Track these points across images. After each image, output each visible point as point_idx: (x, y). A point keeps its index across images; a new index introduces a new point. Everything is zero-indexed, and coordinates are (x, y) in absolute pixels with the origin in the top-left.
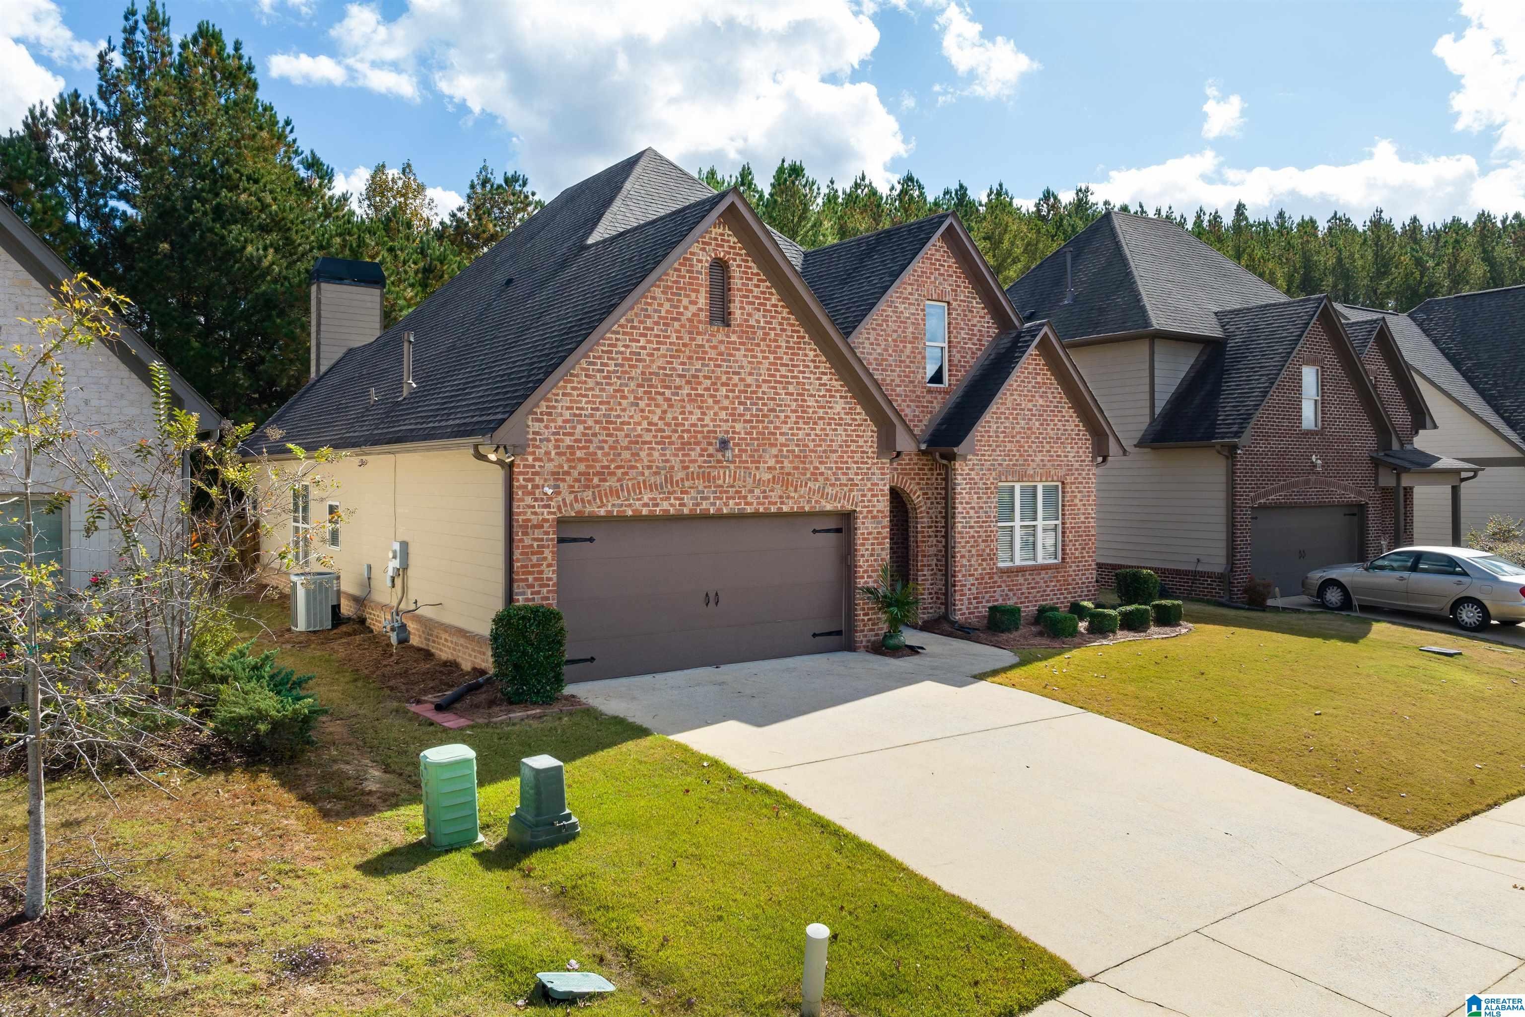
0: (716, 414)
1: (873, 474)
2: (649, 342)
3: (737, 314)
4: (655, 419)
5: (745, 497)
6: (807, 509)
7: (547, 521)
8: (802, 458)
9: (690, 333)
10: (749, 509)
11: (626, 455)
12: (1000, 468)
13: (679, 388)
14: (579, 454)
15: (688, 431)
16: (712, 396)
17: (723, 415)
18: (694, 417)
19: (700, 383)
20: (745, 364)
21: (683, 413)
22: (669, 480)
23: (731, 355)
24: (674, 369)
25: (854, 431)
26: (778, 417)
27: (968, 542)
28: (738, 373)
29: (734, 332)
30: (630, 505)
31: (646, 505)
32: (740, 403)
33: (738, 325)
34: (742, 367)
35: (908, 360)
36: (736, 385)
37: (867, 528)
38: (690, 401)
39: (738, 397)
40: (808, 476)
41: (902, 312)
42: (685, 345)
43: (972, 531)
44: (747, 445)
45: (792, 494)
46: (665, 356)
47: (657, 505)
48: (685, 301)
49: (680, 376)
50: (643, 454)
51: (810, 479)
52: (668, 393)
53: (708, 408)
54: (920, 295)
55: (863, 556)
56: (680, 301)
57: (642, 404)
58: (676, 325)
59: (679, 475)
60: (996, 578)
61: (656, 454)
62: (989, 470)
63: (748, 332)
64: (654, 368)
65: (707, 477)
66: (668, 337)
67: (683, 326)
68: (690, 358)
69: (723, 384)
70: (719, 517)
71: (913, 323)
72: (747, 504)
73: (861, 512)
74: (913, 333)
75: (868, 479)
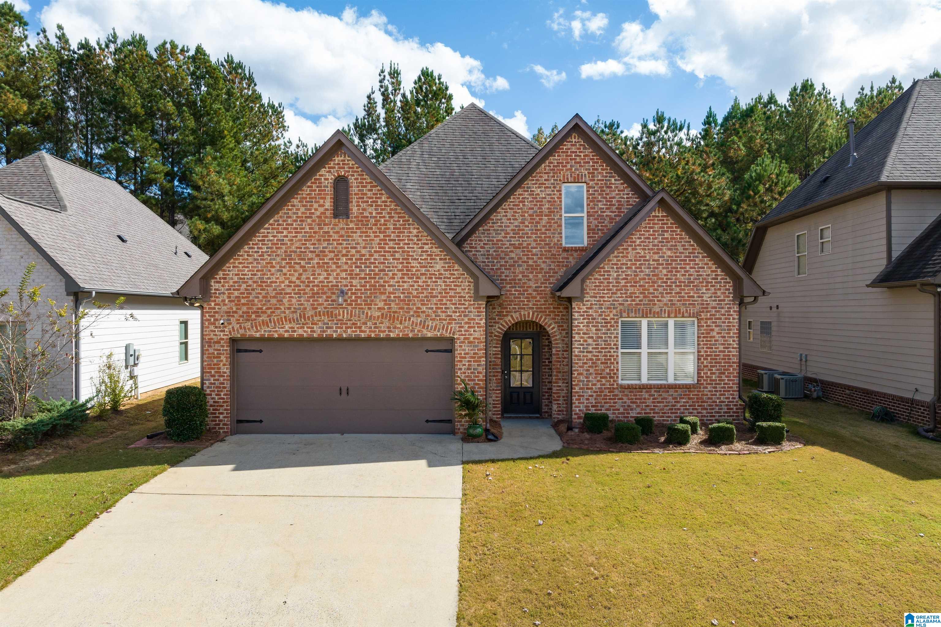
0: (337, 275)
1: (471, 312)
2: (289, 232)
3: (354, 210)
4: (294, 279)
5: (360, 327)
6: (411, 335)
7: (223, 339)
8: (407, 301)
9: (319, 225)
10: (363, 335)
11: (274, 301)
12: (621, 307)
13: (312, 259)
14: (243, 301)
15: (318, 286)
16: (335, 263)
17: (344, 275)
18: (322, 277)
19: (326, 256)
20: (360, 241)
21: (314, 275)
22: (303, 316)
23: (349, 236)
24: (308, 248)
25: (453, 282)
26: (387, 275)
27: (586, 363)
28: (355, 248)
29: (351, 222)
30: (276, 331)
31: (287, 331)
32: (356, 267)
33: (355, 217)
34: (358, 244)
35: (543, 229)
36: (353, 255)
37: (464, 350)
38: (318, 267)
39: (355, 263)
40: (412, 313)
41: (538, 194)
42: (315, 233)
43: (590, 355)
44: (362, 293)
45: (399, 326)
46: (301, 240)
47: (295, 331)
48: (316, 205)
49: (311, 252)
50: (285, 301)
51: (413, 316)
52: (303, 263)
53: (332, 271)
54: (555, 180)
55: (460, 369)
56: (312, 206)
57: (285, 271)
58: (309, 220)
59: (310, 313)
60: (616, 392)
61: (294, 301)
62: (608, 308)
63: (363, 221)
64: (293, 248)
65: (330, 314)
66: (303, 229)
67: (313, 221)
68: (319, 240)
69: (343, 256)
70: (340, 340)
71: (549, 202)
72: (361, 331)
73: (458, 339)
74: (548, 208)
75: (465, 316)
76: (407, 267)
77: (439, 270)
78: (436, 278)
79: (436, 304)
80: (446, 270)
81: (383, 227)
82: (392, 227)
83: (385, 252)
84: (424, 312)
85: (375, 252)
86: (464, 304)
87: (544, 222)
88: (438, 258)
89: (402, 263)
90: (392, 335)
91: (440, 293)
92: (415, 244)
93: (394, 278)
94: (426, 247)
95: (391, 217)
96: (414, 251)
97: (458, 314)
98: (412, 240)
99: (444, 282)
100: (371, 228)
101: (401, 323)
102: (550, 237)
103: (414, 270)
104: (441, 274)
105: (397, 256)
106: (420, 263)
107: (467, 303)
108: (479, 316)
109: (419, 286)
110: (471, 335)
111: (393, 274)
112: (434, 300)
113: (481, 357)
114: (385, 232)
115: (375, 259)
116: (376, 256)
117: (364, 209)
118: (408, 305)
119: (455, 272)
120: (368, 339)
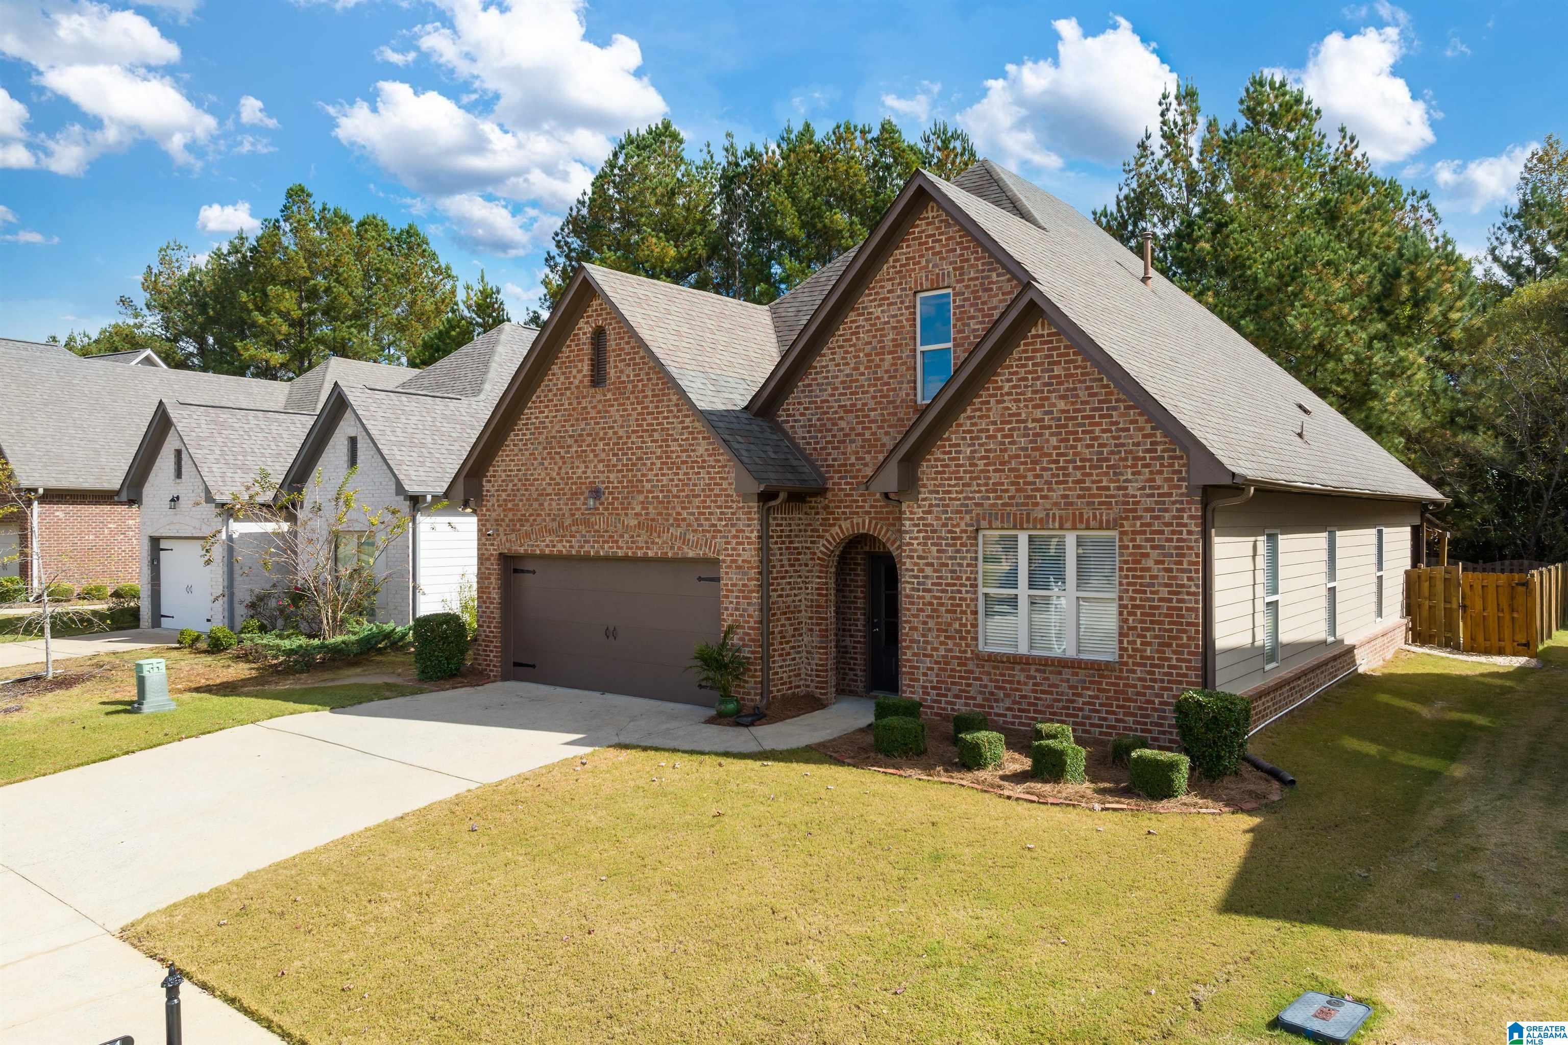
0: (595, 467)
1: (738, 519)
2: (551, 411)
3: (612, 373)
4: (554, 474)
5: (617, 542)
7: (492, 555)
8: (665, 504)
9: (578, 398)
10: (620, 553)
11: (536, 505)
12: (979, 510)
13: (570, 447)
14: (510, 505)
15: (575, 483)
16: (593, 451)
17: (601, 467)
18: (580, 471)
19: (584, 441)
20: (618, 417)
21: (572, 468)
22: (561, 525)
23: (607, 412)
24: (567, 431)
25: (718, 473)
26: (645, 464)
27: (922, 610)
28: (612, 427)
29: (609, 390)
30: (538, 546)
31: (547, 546)
32: (614, 455)
33: (614, 383)
34: (615, 422)
36: (610, 439)
37: (731, 579)
38: (578, 457)
39: (612, 449)
40: (671, 521)
42: (574, 409)
44: (619, 493)
45: (657, 540)
46: (560, 421)
47: (554, 546)
48: (574, 371)
49: (571, 436)
50: (546, 504)
51: (672, 525)
52: (562, 451)
53: (590, 462)
55: (727, 609)
56: (570, 372)
57: (546, 463)
58: (568, 393)
59: (568, 522)
61: (554, 504)
63: (620, 388)
64: (554, 433)
65: (587, 523)
66: (562, 405)
67: (572, 393)
68: (577, 420)
69: (601, 439)
70: (597, 559)
72: (619, 548)
73: (724, 561)
75: (733, 525)
76: (666, 452)
77: (702, 456)
78: (699, 468)
79: (698, 507)
80: (710, 455)
81: (641, 395)
82: (650, 393)
83: (643, 431)
84: (684, 520)
85: (634, 432)
86: (731, 507)
87: (886, 365)
88: (700, 436)
89: (661, 447)
90: (650, 554)
91: (703, 490)
92: (675, 417)
93: (652, 470)
94: (688, 420)
95: (649, 380)
96: (674, 428)
97: (724, 523)
98: (671, 411)
99: (709, 473)
100: (628, 398)
101: (659, 537)
102: (894, 390)
103: (674, 456)
104: (704, 461)
105: (656, 436)
106: (680, 445)
107: (734, 505)
108: (749, 526)
109: (679, 480)
110: (739, 555)
111: (652, 464)
112: (696, 502)
113: (752, 591)
114: (643, 402)
115: (633, 443)
116: (634, 436)
117: (622, 372)
118: (667, 508)
119: (720, 458)
120: (626, 559)
